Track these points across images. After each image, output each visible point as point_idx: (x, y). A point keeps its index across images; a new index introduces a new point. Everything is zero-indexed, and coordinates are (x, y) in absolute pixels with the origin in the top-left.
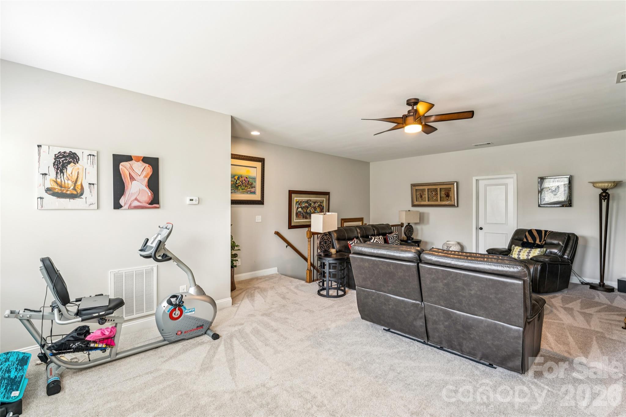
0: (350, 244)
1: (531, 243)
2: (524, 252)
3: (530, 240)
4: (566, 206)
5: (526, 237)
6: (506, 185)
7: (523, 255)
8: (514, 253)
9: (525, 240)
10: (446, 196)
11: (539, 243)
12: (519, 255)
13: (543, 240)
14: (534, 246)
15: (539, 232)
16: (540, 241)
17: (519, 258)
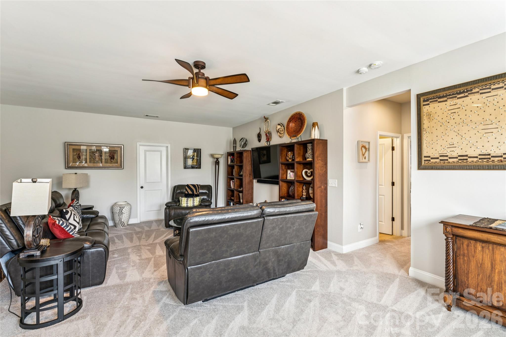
0: (60, 224)
1: (191, 194)
2: (190, 201)
3: (190, 192)
4: (198, 168)
5: (186, 190)
6: (161, 152)
7: (190, 203)
8: (183, 203)
9: (186, 192)
10: (110, 158)
11: (196, 193)
12: (187, 203)
13: (198, 191)
14: (194, 196)
15: (194, 186)
16: (196, 192)
17: (187, 205)
